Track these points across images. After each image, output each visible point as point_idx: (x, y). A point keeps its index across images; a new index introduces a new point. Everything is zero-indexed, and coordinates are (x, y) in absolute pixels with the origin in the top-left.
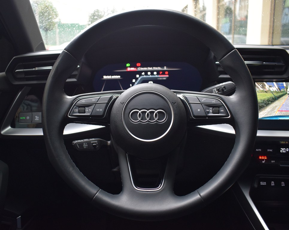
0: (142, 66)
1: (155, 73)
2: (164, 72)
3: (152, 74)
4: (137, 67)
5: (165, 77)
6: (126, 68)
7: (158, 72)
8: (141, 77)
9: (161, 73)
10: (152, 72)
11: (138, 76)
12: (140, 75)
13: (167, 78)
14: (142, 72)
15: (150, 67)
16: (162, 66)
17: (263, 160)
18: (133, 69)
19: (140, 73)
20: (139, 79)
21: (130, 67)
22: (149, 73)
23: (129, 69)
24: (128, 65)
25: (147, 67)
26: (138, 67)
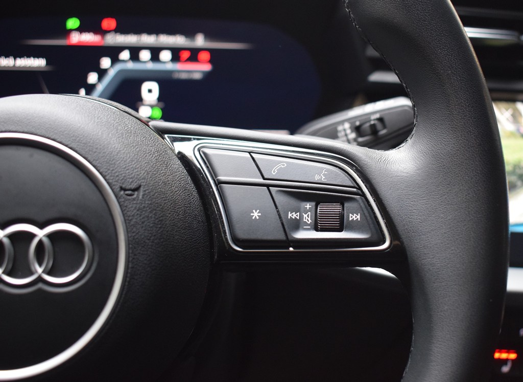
0: (121, 29)
1: (166, 56)
2: (194, 54)
3: (155, 57)
4: (103, 32)
5: (199, 70)
6: (67, 33)
7: (176, 54)
8: (119, 67)
9: (186, 55)
10: (155, 52)
11: (106, 62)
12: (115, 60)
13: (208, 76)
14: (121, 49)
15: (150, 33)
16: (190, 34)
17: (505, 362)
18: (88, 38)
19: (114, 52)
20: (112, 73)
21: (81, 29)
22: (145, 55)
23: (76, 38)
24: (73, 23)
25: (138, 31)
26: (108, 31)
